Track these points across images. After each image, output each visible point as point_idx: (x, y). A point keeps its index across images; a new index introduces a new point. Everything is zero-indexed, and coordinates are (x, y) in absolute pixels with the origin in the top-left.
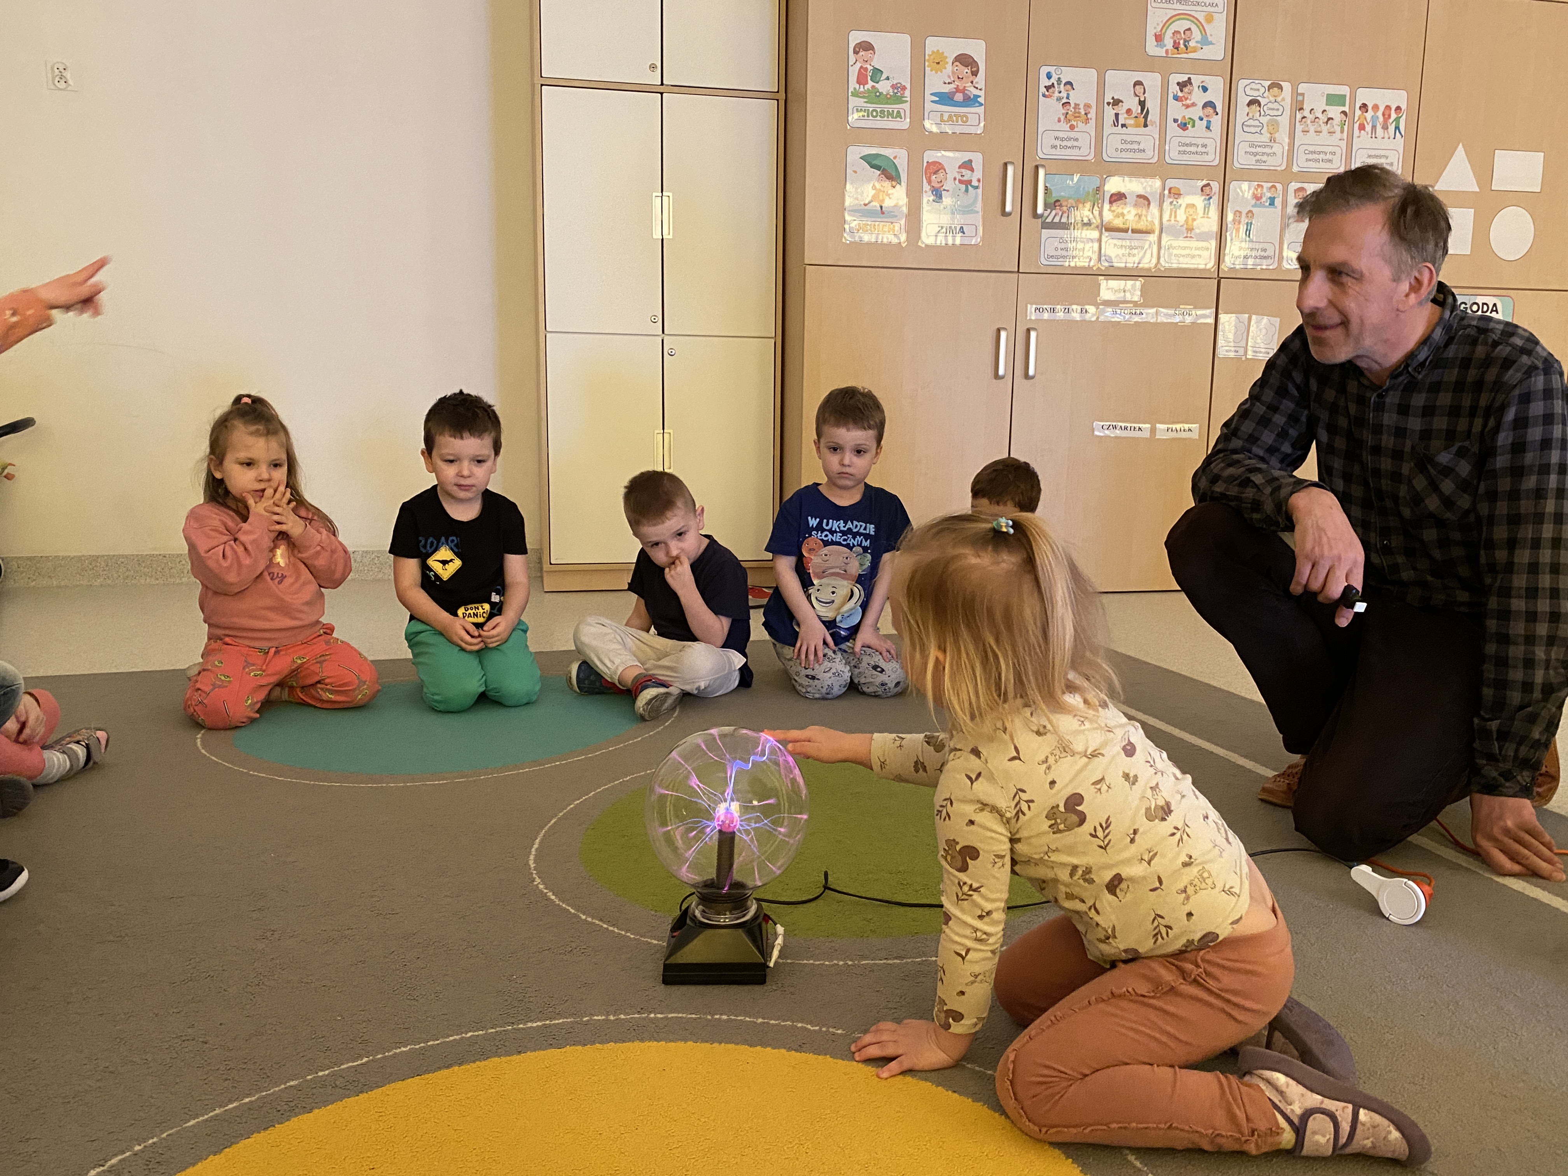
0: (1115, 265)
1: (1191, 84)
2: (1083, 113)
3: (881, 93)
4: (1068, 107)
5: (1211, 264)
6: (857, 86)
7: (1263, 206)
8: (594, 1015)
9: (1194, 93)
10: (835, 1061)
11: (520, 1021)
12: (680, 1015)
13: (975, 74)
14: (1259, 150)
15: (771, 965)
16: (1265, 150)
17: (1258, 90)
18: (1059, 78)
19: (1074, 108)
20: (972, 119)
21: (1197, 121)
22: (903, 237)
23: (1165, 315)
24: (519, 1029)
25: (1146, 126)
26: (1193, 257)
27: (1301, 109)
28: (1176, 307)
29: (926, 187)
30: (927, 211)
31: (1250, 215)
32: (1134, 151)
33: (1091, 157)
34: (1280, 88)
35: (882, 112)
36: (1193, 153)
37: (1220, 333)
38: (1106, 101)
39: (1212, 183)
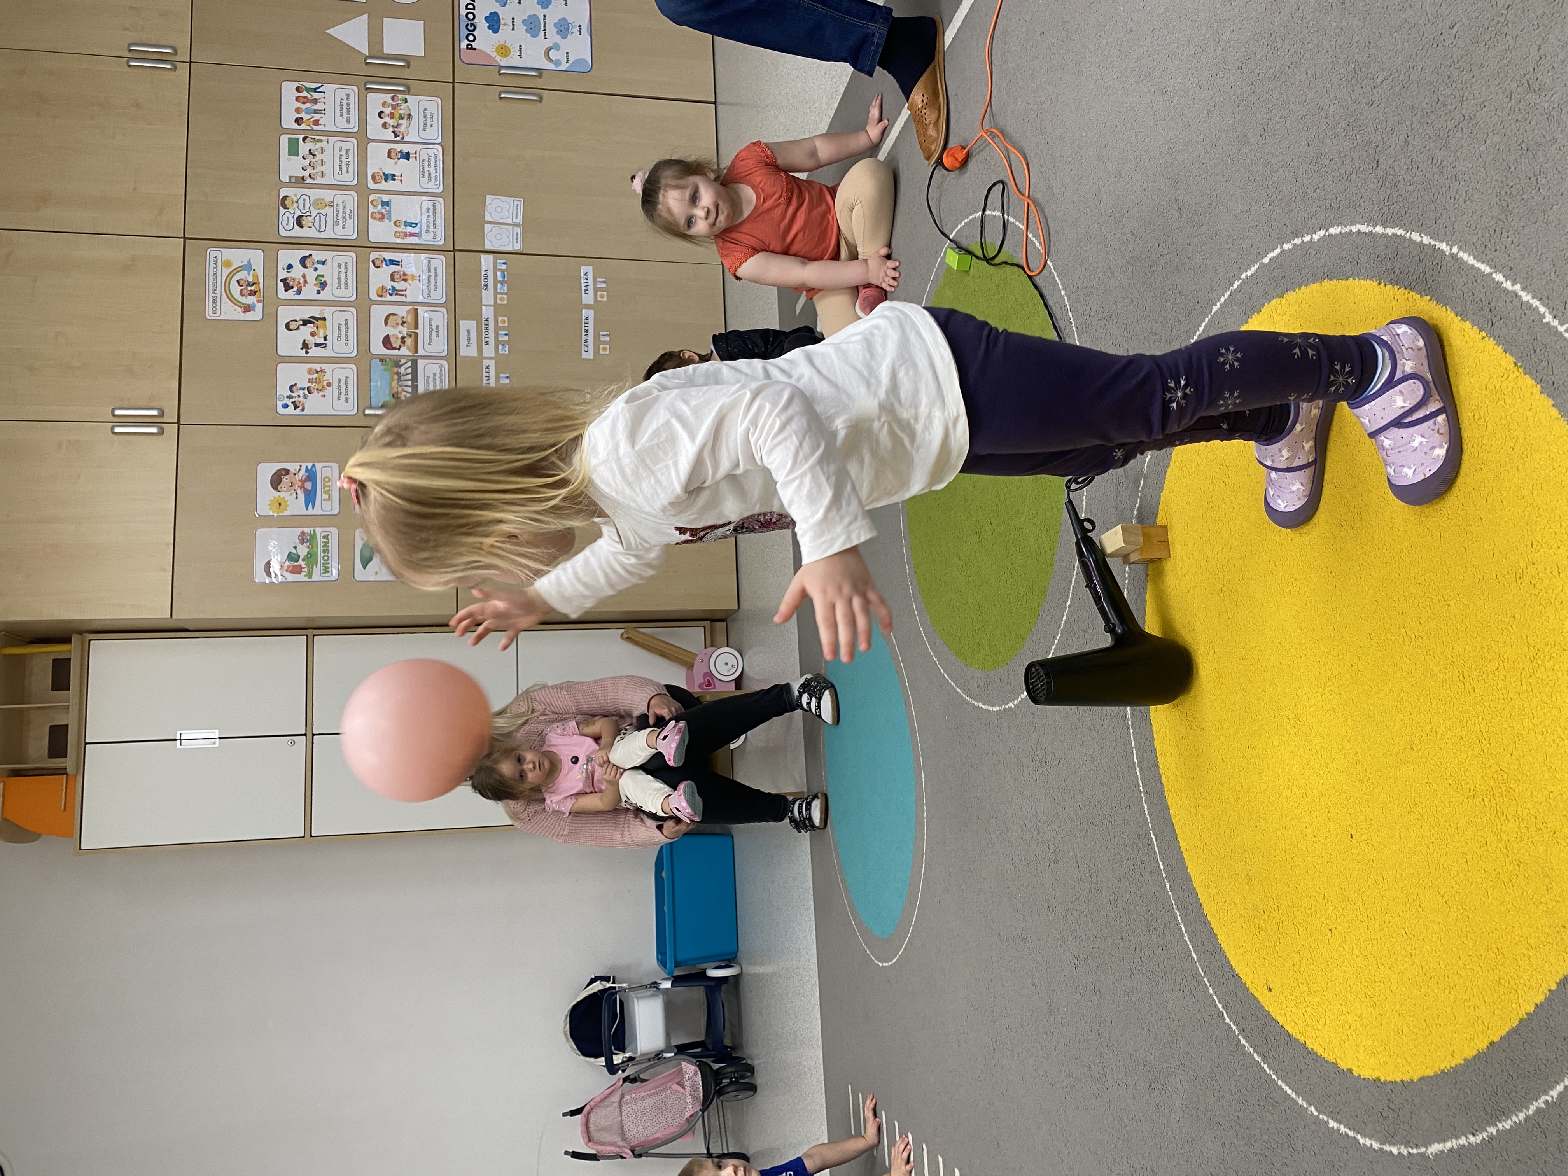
0: (446, 344)
1: (286, 279)
2: (316, 375)
3: (308, 553)
4: (312, 389)
5: (442, 257)
6: (303, 574)
7: (390, 212)
9: (294, 276)
13: (287, 472)
14: (340, 217)
16: (341, 212)
17: (288, 218)
18: (288, 397)
19: (312, 383)
20: (327, 472)
21: (318, 272)
23: (488, 298)
25: (324, 319)
26: (436, 274)
27: (303, 178)
31: (398, 223)
32: (347, 328)
33: (354, 367)
34: (285, 198)
35: (324, 551)
36: (346, 275)
37: (502, 249)
38: (305, 355)
39: (371, 260)
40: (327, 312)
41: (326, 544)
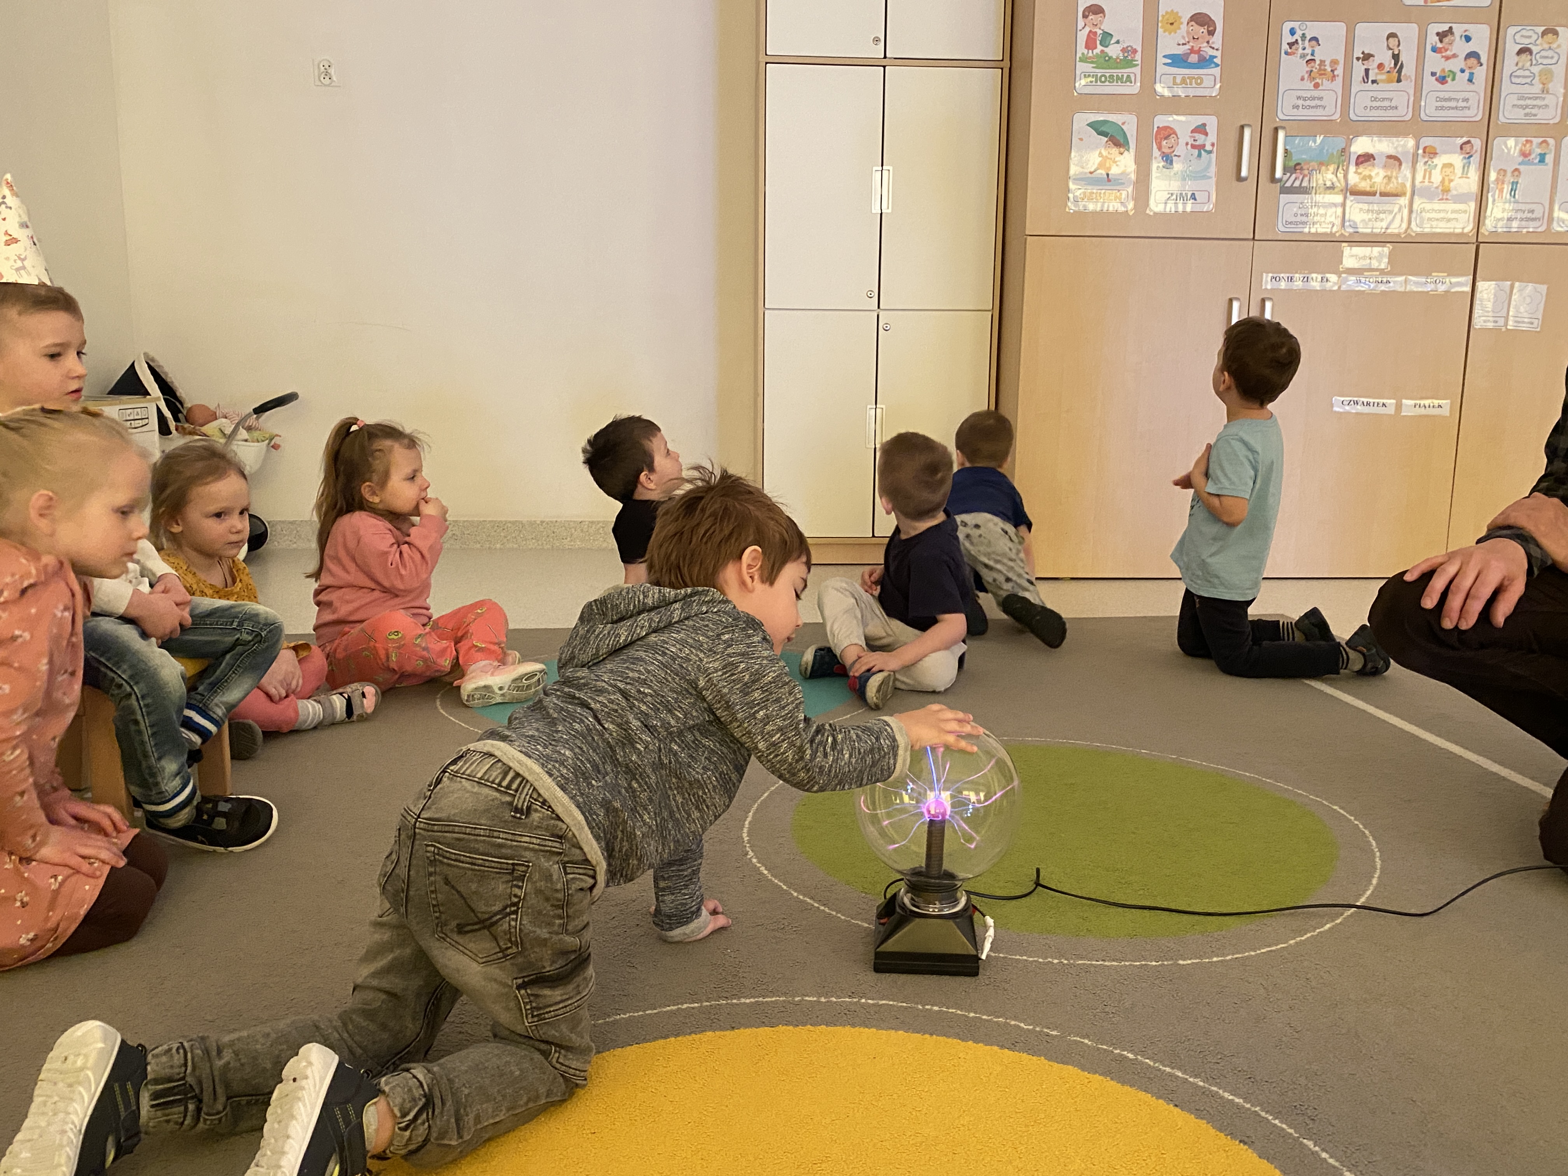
0: (1360, 230)
1: (1452, 33)
2: (1329, 69)
3: (1110, 58)
4: (1312, 64)
5: (1469, 228)
6: (1086, 51)
7: (1533, 164)
8: (807, 996)
9: (1455, 45)
10: (1050, 1063)
11: (734, 996)
12: (891, 1003)
13: (1211, 33)
14: (1529, 102)
15: (984, 957)
16: (1535, 103)
17: (1530, 37)
18: (1303, 34)
19: (1319, 65)
20: (1208, 82)
21: (1459, 74)
22: (1131, 205)
23: (1415, 284)
24: (732, 1005)
25: (1399, 80)
26: (1449, 220)
28: (1428, 274)
29: (1156, 153)
30: (1156, 177)
31: (1516, 173)
32: (1385, 108)
33: (1337, 116)
34: (1556, 33)
35: (1111, 76)
36: (1453, 108)
37: (1477, 302)
38: (1355, 56)
39: (1472, 140)
40: (1408, 85)
41: (1119, 79)
